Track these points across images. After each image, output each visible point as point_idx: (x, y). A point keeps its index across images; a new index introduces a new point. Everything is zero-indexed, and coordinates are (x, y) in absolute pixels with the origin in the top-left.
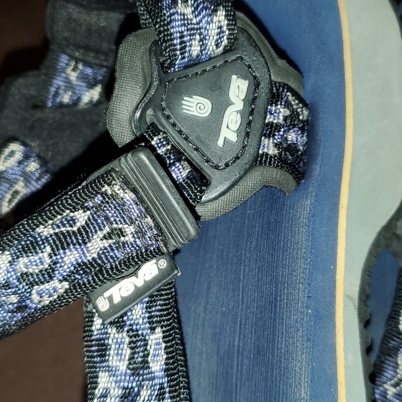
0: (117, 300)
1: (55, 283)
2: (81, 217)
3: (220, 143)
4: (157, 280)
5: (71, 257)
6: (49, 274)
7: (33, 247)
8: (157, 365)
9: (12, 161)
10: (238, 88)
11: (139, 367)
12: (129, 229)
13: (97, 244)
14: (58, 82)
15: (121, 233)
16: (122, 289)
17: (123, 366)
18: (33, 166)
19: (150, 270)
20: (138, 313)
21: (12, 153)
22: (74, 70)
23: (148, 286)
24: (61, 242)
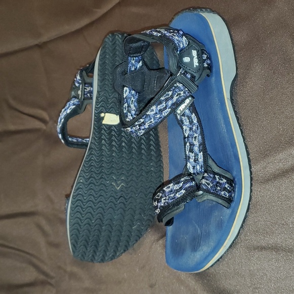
0: (182, 110)
1: (167, 110)
2: (170, 93)
3: (195, 66)
4: (189, 103)
5: (170, 103)
6: (165, 108)
7: (161, 103)
8: (195, 121)
9: (128, 92)
10: (194, 53)
11: (191, 122)
12: (182, 93)
13: (175, 98)
14: (130, 65)
15: (180, 94)
16: (182, 107)
17: (188, 123)
18: (133, 92)
19: (188, 101)
20: (187, 111)
21: (126, 91)
22: (133, 60)
23: (188, 104)
24: (167, 100)
